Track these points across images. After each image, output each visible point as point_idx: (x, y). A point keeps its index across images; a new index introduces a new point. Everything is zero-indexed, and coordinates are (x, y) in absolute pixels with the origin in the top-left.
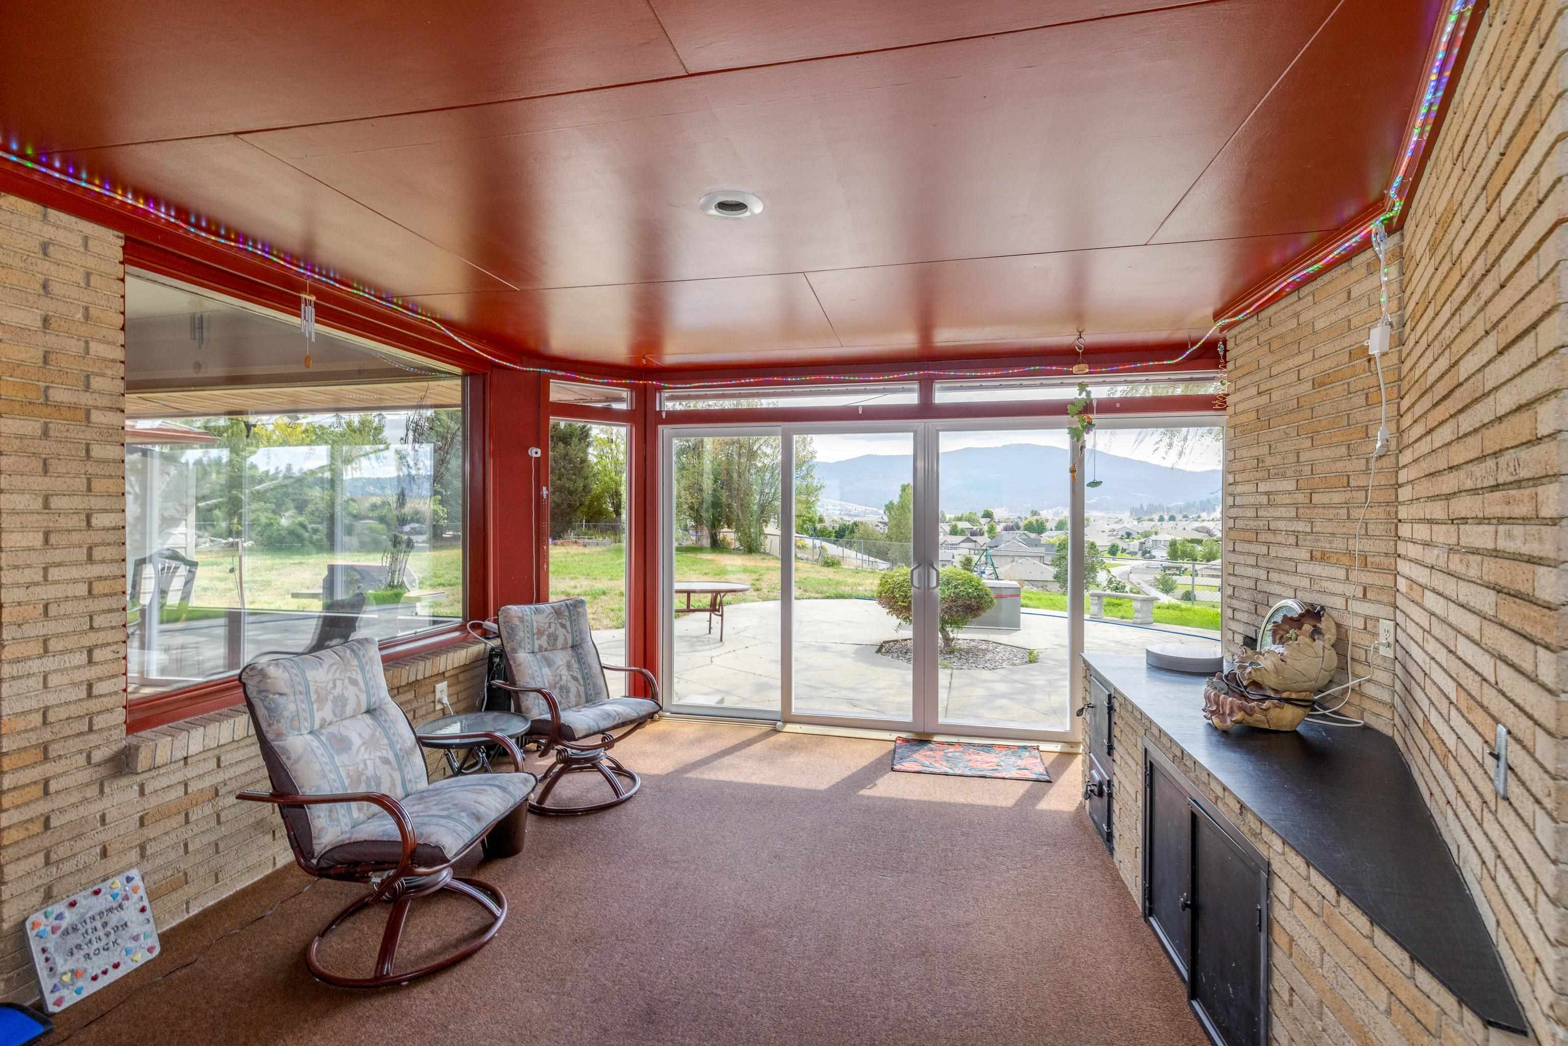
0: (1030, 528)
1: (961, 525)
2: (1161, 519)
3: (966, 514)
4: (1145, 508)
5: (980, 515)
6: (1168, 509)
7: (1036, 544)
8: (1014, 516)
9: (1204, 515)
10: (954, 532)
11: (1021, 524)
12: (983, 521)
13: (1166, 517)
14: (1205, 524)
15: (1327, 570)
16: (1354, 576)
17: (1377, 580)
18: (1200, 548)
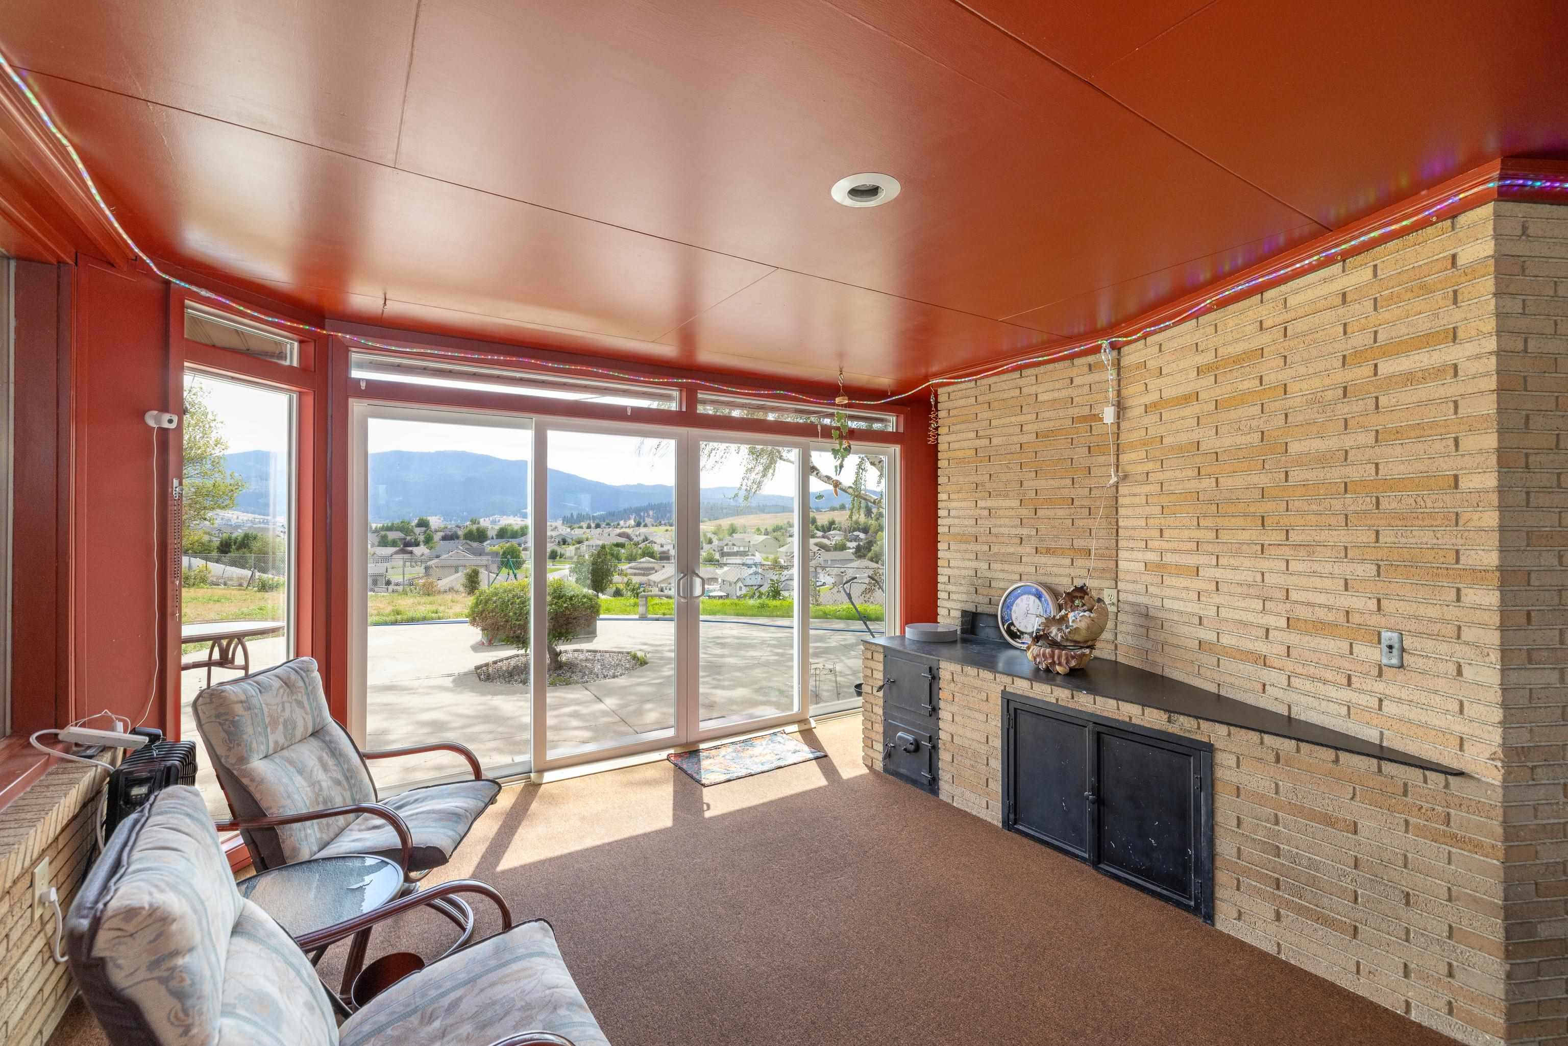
0: (469, 536)
1: (392, 535)
2: (589, 527)
3: (397, 522)
4: (575, 517)
5: (415, 522)
6: (594, 518)
7: (481, 553)
8: (451, 525)
9: (622, 523)
10: (384, 542)
11: (460, 533)
12: (418, 530)
13: (593, 525)
14: (624, 530)
15: (1052, 560)
16: (1079, 562)
17: (1101, 564)
18: (623, 551)
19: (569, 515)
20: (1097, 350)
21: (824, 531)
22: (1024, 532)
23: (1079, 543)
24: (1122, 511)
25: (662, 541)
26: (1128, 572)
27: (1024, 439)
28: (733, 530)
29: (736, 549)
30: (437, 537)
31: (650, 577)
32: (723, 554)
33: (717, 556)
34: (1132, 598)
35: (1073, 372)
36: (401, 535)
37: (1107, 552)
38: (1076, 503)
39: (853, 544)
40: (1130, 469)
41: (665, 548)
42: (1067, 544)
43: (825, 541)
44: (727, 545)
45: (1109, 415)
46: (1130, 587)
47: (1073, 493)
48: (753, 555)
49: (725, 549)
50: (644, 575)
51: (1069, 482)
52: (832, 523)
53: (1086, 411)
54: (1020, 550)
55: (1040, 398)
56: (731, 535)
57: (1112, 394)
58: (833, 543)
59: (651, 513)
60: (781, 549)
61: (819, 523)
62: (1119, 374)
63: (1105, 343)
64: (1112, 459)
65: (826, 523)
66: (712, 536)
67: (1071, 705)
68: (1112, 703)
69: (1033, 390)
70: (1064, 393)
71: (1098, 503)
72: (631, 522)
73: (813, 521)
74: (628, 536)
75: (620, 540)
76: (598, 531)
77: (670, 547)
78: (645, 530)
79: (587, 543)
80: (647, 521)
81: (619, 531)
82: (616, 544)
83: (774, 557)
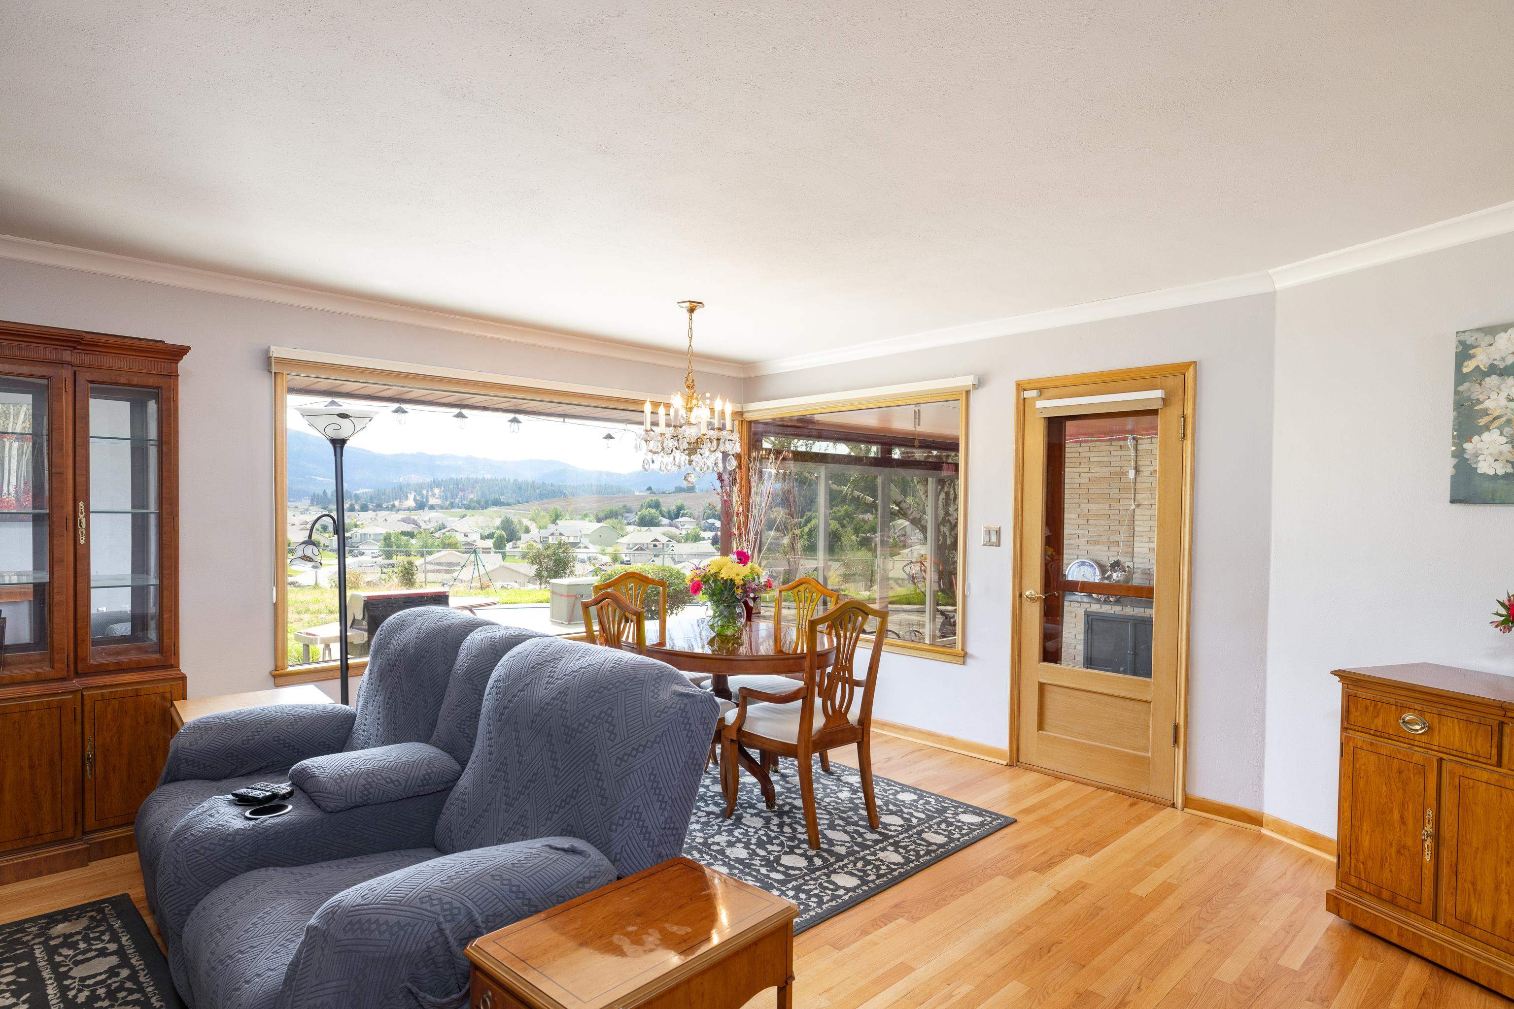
15: (1095, 548)
16: (1113, 549)
17: (1126, 550)
18: (413, 541)
19: (321, 493)
20: (1126, 439)
21: (670, 518)
22: (1081, 532)
23: (1112, 539)
24: (1136, 523)
25: (466, 529)
26: (1139, 553)
27: (1082, 481)
28: (556, 517)
34: (1141, 566)
35: (1111, 448)
37: (1129, 543)
38: (1112, 518)
39: (710, 534)
40: (1141, 502)
41: (469, 539)
42: (1106, 539)
43: (673, 530)
44: (553, 534)
45: (1131, 474)
46: (1141, 560)
47: (1110, 512)
48: (586, 547)
50: (447, 572)
51: (1108, 506)
52: (680, 508)
53: (1118, 469)
54: (1078, 542)
55: (1092, 459)
56: (554, 522)
57: (1133, 463)
58: (684, 532)
59: (437, 491)
60: (621, 540)
61: (664, 509)
62: (1136, 453)
63: (1130, 437)
64: (1133, 496)
65: (673, 508)
66: (530, 523)
67: (1122, 613)
68: (1142, 610)
69: (1088, 455)
70: (1106, 459)
71: (1124, 519)
72: (411, 503)
73: (657, 505)
74: (415, 522)
75: (408, 528)
76: (370, 514)
77: (477, 537)
78: (433, 514)
79: (361, 531)
80: (432, 501)
81: (402, 515)
82: (404, 533)
83: (610, 550)
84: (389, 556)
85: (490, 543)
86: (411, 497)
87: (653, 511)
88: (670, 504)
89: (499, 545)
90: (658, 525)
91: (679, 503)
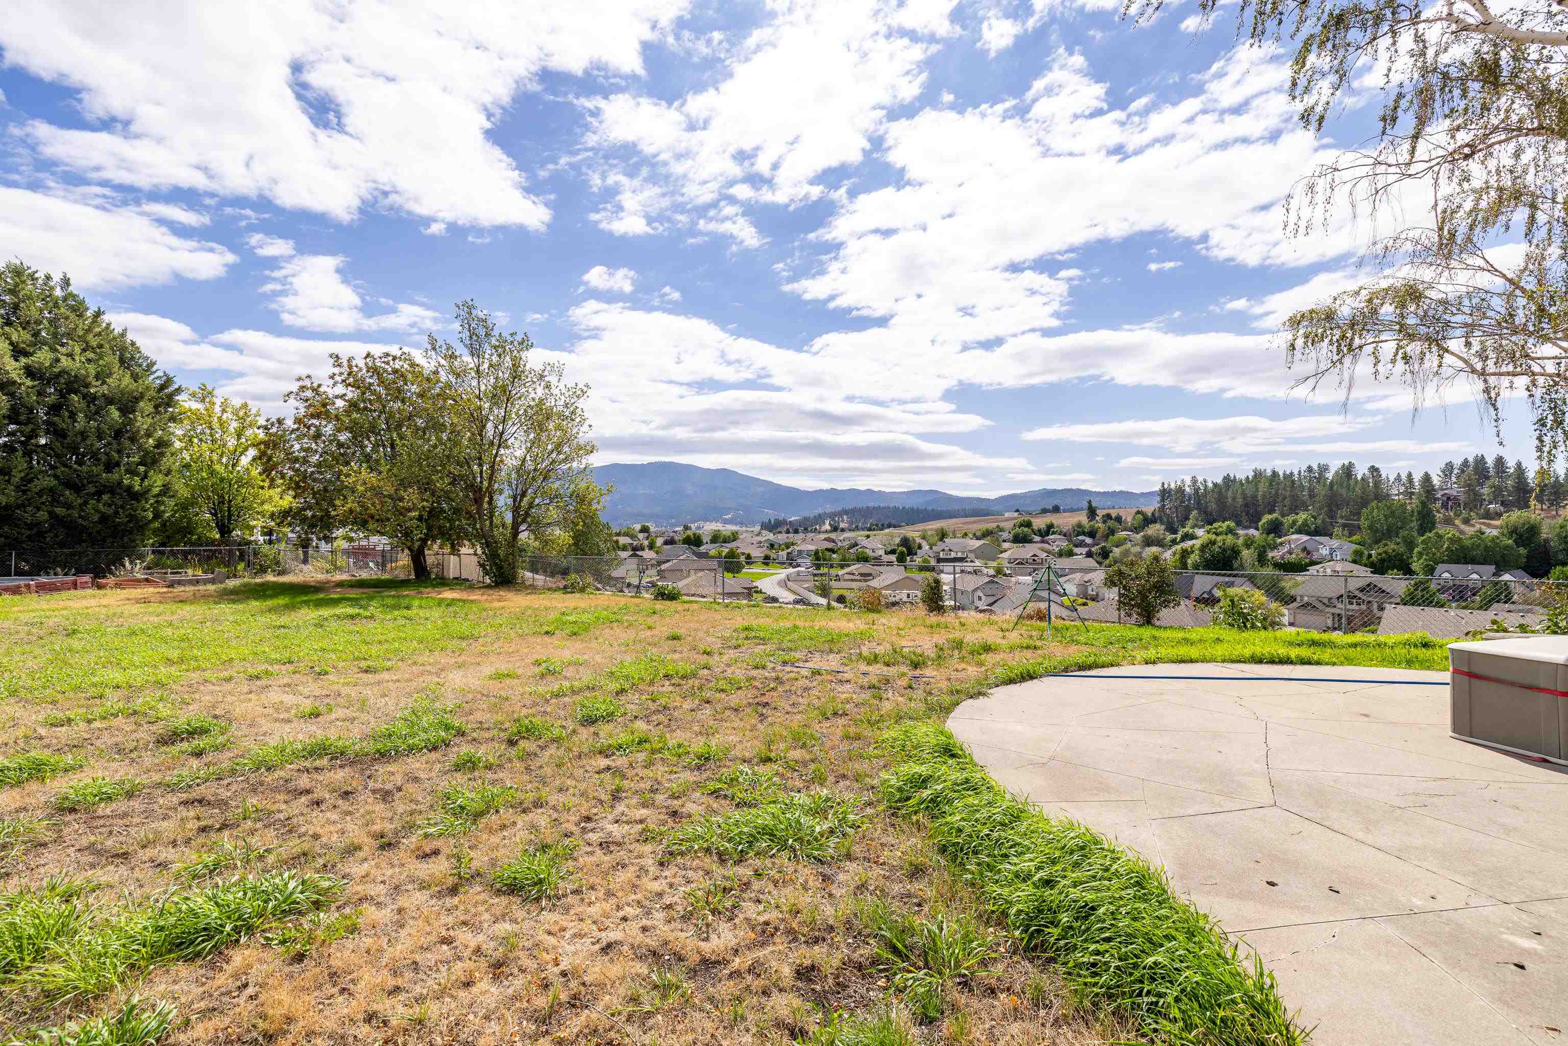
0: (688, 541)
2: (788, 532)
3: (623, 528)
5: (637, 528)
6: (791, 523)
7: (704, 556)
8: (668, 531)
9: (819, 528)
11: (678, 538)
12: (641, 536)
13: (792, 530)
18: (834, 556)
21: (1041, 535)
25: (874, 546)
28: (943, 535)
29: (953, 555)
30: (659, 542)
31: (870, 583)
32: (939, 560)
33: (933, 563)
36: (630, 541)
39: (1083, 550)
41: (877, 554)
43: (1047, 546)
44: (940, 550)
49: (942, 556)
52: (1050, 526)
56: (941, 539)
59: (845, 517)
61: (1035, 527)
65: (1043, 527)
66: (921, 541)
72: (827, 527)
73: (1028, 524)
74: (834, 541)
75: (830, 545)
76: (801, 536)
77: (881, 552)
78: (847, 535)
79: (798, 548)
80: (842, 525)
81: (823, 536)
82: (827, 549)
83: (995, 564)
84: (818, 567)
85: (893, 558)
86: (827, 522)
87: (1026, 529)
88: (1039, 523)
89: (901, 559)
90: (1030, 541)
91: (1048, 522)
